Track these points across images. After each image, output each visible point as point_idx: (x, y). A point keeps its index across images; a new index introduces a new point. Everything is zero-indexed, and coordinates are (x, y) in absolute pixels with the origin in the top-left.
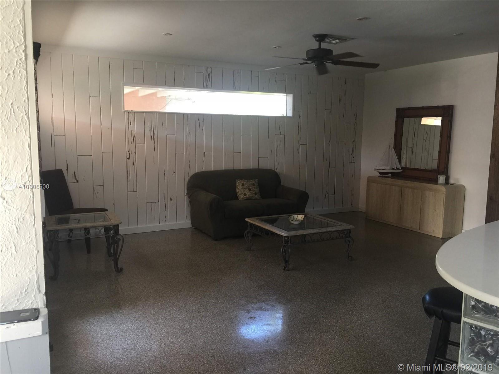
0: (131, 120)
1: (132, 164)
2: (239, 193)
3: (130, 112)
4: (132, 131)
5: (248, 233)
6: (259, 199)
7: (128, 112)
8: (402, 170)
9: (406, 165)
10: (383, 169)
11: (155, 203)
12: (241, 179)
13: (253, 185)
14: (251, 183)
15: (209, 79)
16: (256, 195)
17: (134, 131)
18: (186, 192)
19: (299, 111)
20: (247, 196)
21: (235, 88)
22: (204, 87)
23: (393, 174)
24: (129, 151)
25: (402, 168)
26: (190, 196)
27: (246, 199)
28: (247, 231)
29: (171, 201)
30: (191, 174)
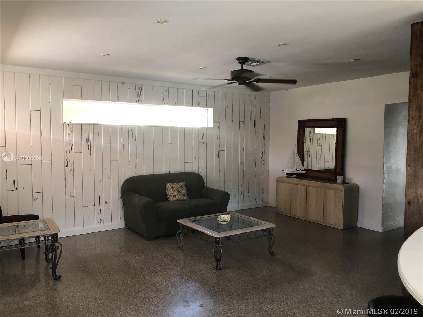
0: (69, 131)
1: (70, 171)
2: (169, 195)
3: (69, 124)
4: (70, 141)
5: (180, 233)
6: (187, 200)
7: (67, 124)
8: (305, 172)
9: (308, 167)
10: (289, 171)
11: (91, 206)
12: (171, 183)
13: (182, 187)
14: (179, 185)
15: (141, 95)
16: (184, 196)
17: (72, 141)
18: (120, 195)
19: (218, 123)
20: (177, 197)
21: (164, 103)
22: (136, 101)
23: (297, 175)
24: (67, 160)
25: (305, 170)
26: (124, 199)
27: (175, 200)
28: (179, 231)
29: (106, 204)
30: (125, 179)
